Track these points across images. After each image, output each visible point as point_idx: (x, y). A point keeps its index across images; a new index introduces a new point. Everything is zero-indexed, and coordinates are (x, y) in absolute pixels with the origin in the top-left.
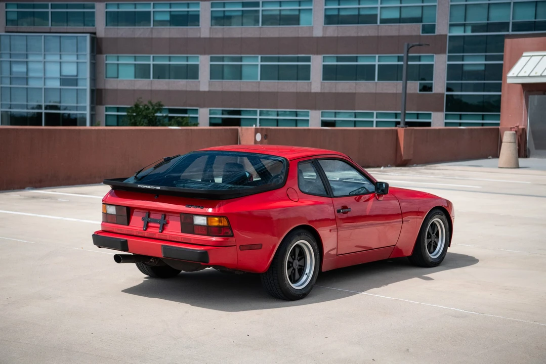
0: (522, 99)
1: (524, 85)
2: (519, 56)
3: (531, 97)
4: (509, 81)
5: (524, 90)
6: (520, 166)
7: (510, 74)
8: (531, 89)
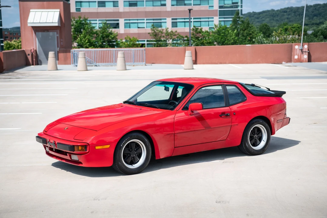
0: (32, 34)
1: (33, 27)
2: (29, 12)
3: (37, 33)
4: (29, 25)
5: (33, 30)
6: (58, 69)
7: (29, 21)
8: (37, 29)
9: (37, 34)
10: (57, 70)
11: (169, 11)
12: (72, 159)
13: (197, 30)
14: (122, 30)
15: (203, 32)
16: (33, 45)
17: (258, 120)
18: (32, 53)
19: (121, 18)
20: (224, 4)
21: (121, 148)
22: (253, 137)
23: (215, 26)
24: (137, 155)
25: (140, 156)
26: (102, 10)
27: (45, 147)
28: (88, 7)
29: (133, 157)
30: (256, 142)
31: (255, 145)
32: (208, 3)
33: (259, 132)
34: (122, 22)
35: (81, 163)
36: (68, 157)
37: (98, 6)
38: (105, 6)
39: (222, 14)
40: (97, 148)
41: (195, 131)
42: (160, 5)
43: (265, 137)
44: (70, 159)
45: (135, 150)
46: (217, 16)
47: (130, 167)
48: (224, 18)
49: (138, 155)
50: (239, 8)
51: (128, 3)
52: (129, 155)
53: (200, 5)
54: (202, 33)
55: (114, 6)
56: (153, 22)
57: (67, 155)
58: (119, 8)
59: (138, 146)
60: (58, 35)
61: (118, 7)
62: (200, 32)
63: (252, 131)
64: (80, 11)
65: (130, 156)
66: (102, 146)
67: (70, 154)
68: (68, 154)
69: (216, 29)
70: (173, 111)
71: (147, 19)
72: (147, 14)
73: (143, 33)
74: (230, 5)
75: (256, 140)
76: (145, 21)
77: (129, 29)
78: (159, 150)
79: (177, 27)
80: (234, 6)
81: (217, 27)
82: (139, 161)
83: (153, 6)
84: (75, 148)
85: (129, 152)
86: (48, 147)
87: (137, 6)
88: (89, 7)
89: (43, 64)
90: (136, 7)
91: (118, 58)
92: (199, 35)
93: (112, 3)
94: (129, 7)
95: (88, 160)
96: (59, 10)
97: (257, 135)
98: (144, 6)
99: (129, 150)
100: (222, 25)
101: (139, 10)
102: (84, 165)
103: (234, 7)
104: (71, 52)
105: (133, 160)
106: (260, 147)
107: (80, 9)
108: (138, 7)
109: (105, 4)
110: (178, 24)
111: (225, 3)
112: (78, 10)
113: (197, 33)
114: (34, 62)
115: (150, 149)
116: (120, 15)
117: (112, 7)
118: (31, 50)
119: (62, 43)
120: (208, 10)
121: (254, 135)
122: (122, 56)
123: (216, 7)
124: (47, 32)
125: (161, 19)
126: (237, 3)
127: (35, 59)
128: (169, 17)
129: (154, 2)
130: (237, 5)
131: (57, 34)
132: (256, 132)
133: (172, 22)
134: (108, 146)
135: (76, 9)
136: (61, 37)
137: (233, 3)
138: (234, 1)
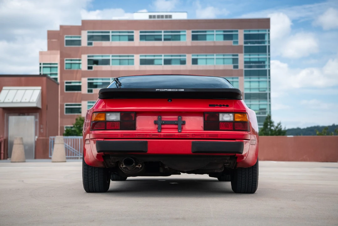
1: (4, 109)
3: (10, 117)
8: (10, 112)
9: (9, 119)
10: (25, 162)
16: (4, 132)
60: (38, 120)
74: (257, 111)
80: (262, 112)
96: (40, 88)
104: (50, 139)
114: (2, 155)
119: (42, 130)
124: (23, 115)
126: (265, 109)
127: (4, 151)
130: (265, 111)
131: (36, 118)
136: (41, 122)
137: (260, 109)
138: (262, 107)
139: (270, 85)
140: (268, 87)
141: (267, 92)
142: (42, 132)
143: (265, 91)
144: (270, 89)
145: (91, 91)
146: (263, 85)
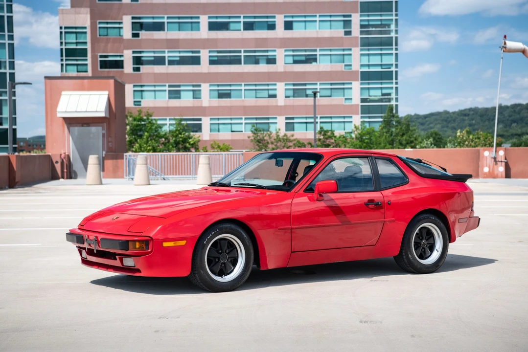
0: (63, 130)
1: (65, 119)
2: (60, 95)
3: (71, 128)
5: (66, 123)
6: (103, 183)
7: (59, 109)
8: (71, 122)
9: (70, 130)
10: (101, 184)
11: (281, 106)
12: (124, 265)
13: (327, 134)
14: (205, 135)
15: (335, 137)
16: (65, 147)
17: (427, 215)
18: (63, 160)
19: (205, 116)
20: (369, 96)
21: (205, 246)
22: (420, 243)
23: (355, 127)
24: (229, 260)
25: (234, 262)
26: (175, 103)
27: (80, 250)
28: (154, 100)
29: (224, 263)
30: (425, 252)
31: (423, 256)
32: (343, 93)
33: (429, 236)
34: (206, 122)
35: (139, 271)
36: (117, 263)
37: (170, 98)
38: (179, 98)
39: (366, 110)
40: (166, 244)
41: (325, 226)
42: (267, 96)
43: (439, 245)
44: (121, 265)
45: (227, 252)
46: (358, 114)
47: (218, 279)
48: (369, 117)
49: (231, 261)
50: (393, 103)
51: (216, 93)
52: (217, 260)
53: (330, 96)
54: (333, 138)
55: (194, 98)
56: (256, 123)
57: (116, 259)
58: (202, 101)
59: (231, 246)
60: (104, 132)
61: (200, 98)
62: (330, 137)
63: (417, 234)
64: (140, 105)
65: (218, 262)
66: (173, 242)
67: (122, 256)
68: (117, 257)
69: (356, 132)
70: (289, 193)
71: (246, 119)
72: (246, 110)
73: (239, 140)
74: (378, 97)
75: (423, 248)
76: (243, 121)
77: (218, 133)
78: (267, 255)
79: (294, 130)
80: (385, 98)
81: (359, 129)
82: (233, 270)
83: (256, 98)
84: (130, 245)
85: (217, 255)
86: (84, 249)
87: (230, 97)
88: (155, 98)
89: (78, 177)
90: (229, 99)
91: (200, 165)
92: (329, 142)
93: (191, 93)
94: (217, 99)
95: (150, 265)
96: (107, 93)
97: (427, 240)
98: (241, 97)
99: (218, 252)
100: (365, 127)
101: (235, 104)
102: (143, 274)
103: (384, 100)
104: (125, 157)
105: (224, 269)
106: (431, 260)
107: (140, 102)
108: (232, 99)
109: (180, 94)
110: (296, 126)
111: (371, 95)
112: (137, 103)
113: (327, 139)
114: (65, 174)
115: (252, 251)
116: (204, 111)
117: (192, 99)
118: (61, 155)
119: (110, 144)
120: (343, 105)
121: (422, 240)
122: (207, 161)
123: (356, 100)
124: (87, 126)
125: (268, 119)
126: (389, 94)
127: (67, 169)
128: (281, 115)
129: (257, 91)
130: (389, 97)
131: (103, 129)
132: (425, 235)
133: (286, 123)
134: (183, 243)
135: (134, 102)
136: (109, 135)
137: (383, 95)
138: (385, 91)
139: (397, 60)
140: (394, 63)
141: (393, 69)
142: (111, 146)
143: (390, 68)
144: (397, 66)
145: (138, 69)
146: (387, 60)
